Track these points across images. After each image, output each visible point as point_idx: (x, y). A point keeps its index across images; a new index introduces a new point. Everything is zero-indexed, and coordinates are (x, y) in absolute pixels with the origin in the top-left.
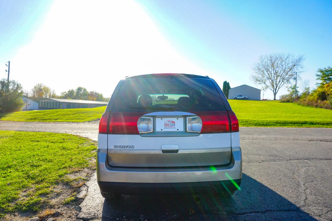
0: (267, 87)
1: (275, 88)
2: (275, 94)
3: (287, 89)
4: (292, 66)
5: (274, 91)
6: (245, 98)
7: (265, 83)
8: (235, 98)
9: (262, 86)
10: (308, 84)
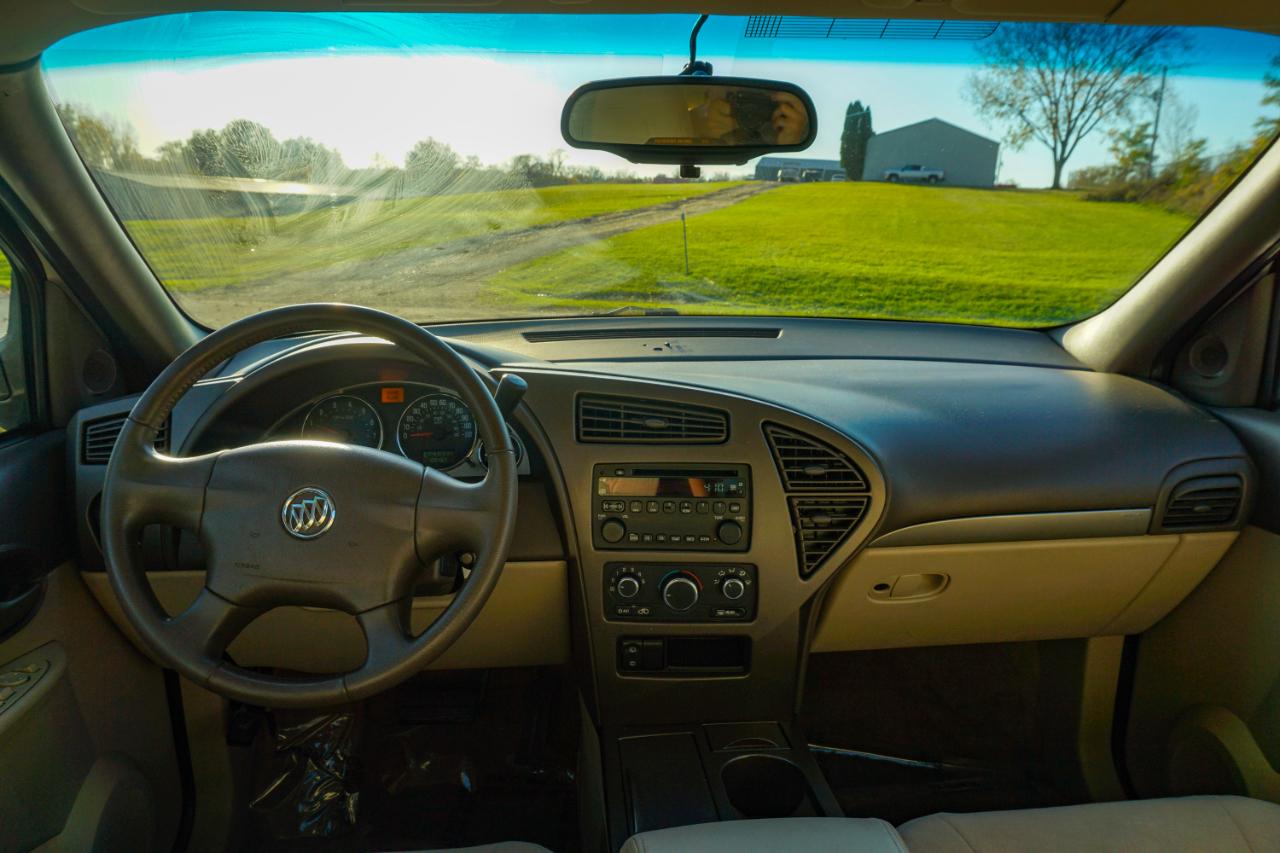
0: (1029, 131)
1: (1063, 134)
2: (1059, 164)
3: (1109, 143)
4: (1146, 41)
5: (1054, 150)
6: (931, 177)
7: (1021, 113)
8: (892, 175)
9: (1011, 127)
10: (1189, 126)
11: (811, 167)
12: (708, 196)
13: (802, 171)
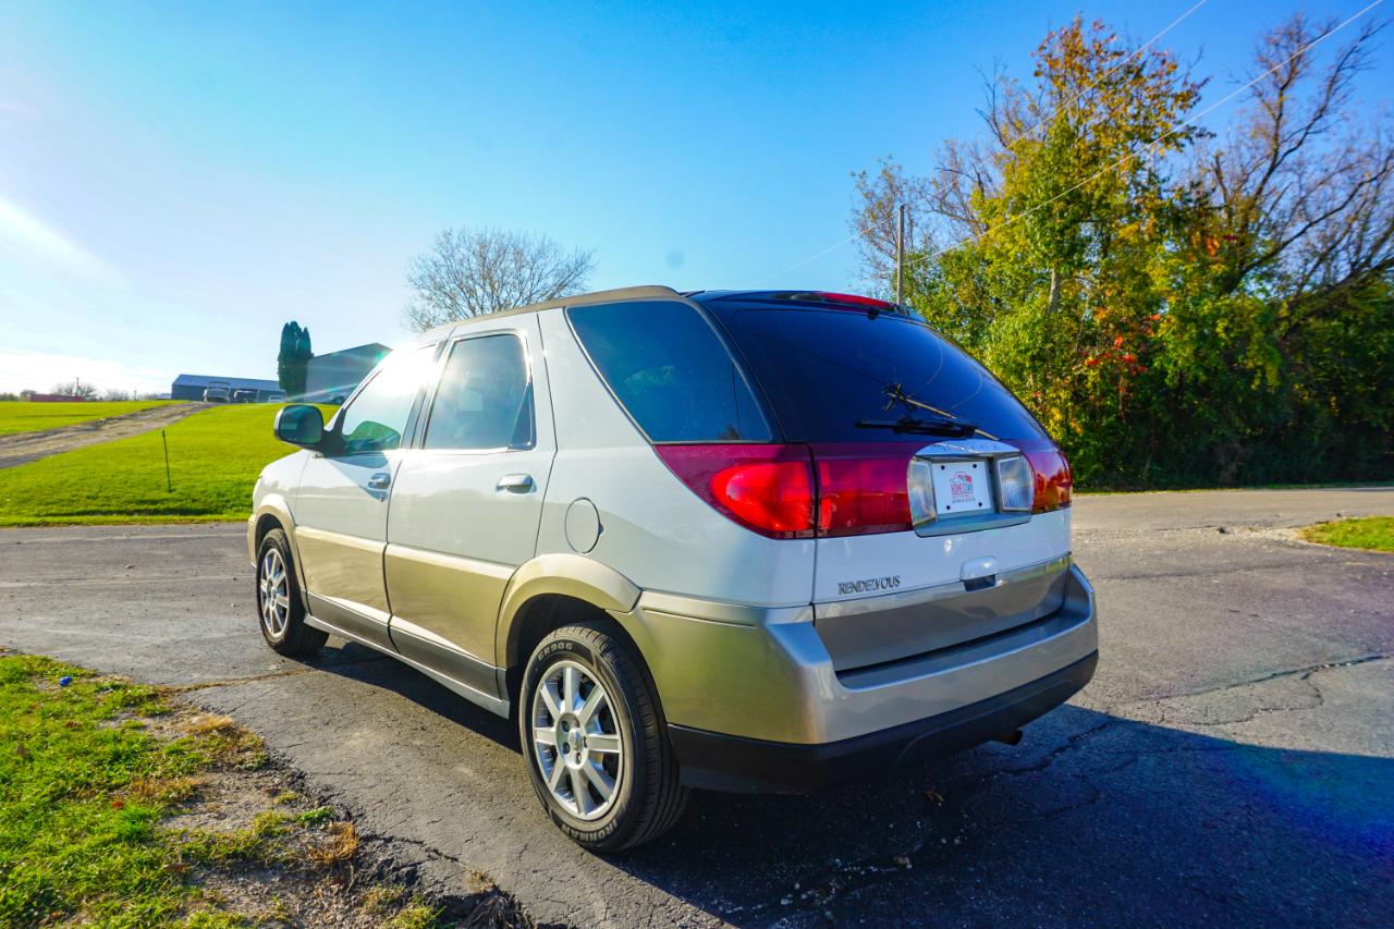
4: (555, 289)
11: (244, 387)
12: (132, 416)
13: (234, 390)
